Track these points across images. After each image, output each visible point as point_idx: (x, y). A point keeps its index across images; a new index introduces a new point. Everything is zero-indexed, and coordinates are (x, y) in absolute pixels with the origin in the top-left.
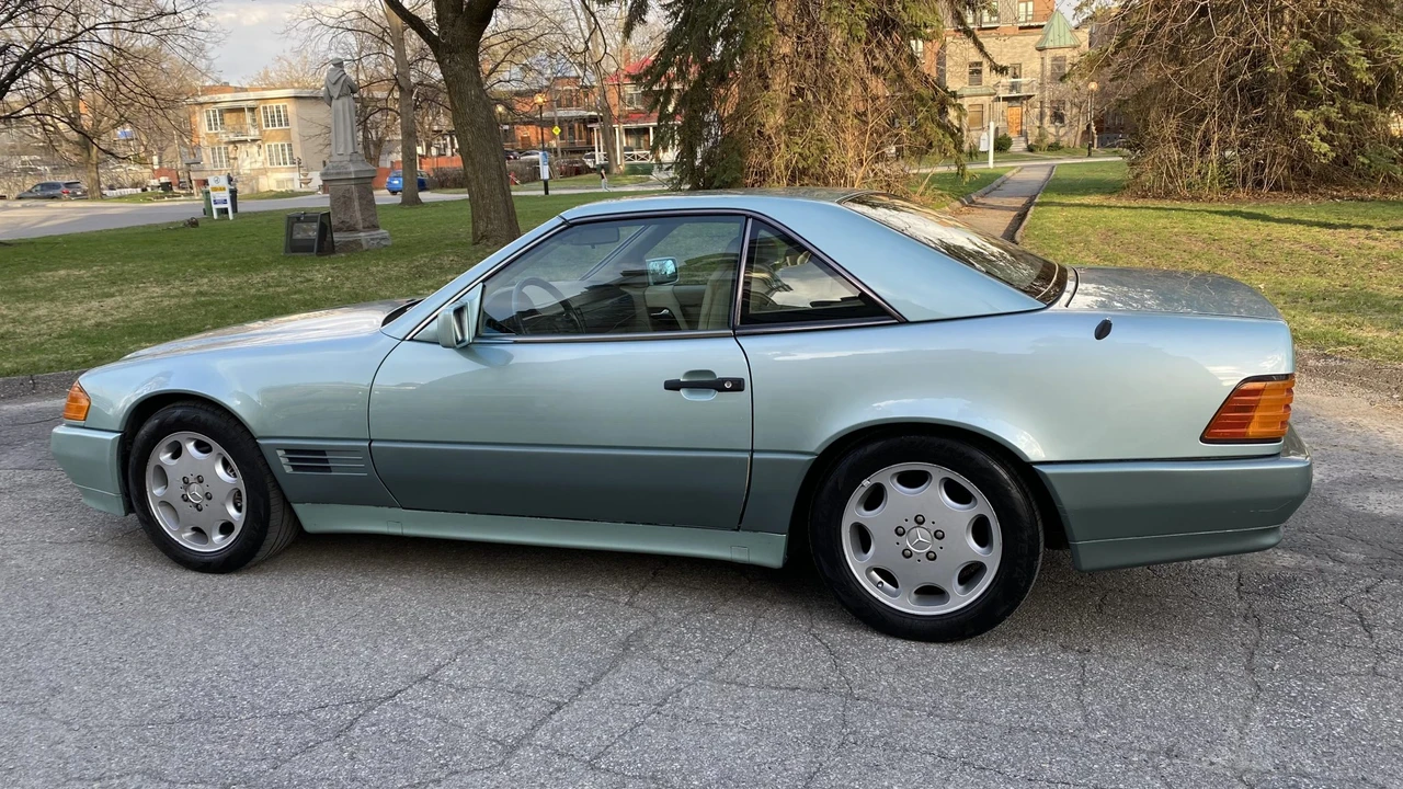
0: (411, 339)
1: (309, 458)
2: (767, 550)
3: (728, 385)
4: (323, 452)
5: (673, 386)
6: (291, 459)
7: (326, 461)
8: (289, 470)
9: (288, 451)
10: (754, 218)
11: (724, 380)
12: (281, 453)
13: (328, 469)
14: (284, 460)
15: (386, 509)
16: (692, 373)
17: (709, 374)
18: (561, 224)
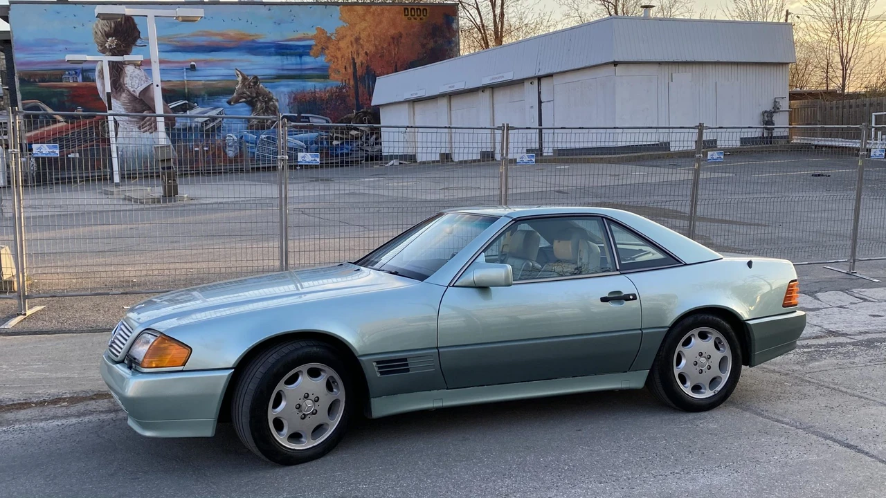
1: (394, 365)
2: (635, 380)
3: (631, 297)
4: (405, 360)
5: (604, 300)
6: (379, 368)
7: (407, 365)
8: (379, 375)
9: (378, 363)
10: (606, 219)
11: (629, 295)
12: (375, 364)
13: (408, 370)
14: (376, 369)
15: (436, 391)
16: (611, 293)
17: (620, 292)
18: (513, 220)
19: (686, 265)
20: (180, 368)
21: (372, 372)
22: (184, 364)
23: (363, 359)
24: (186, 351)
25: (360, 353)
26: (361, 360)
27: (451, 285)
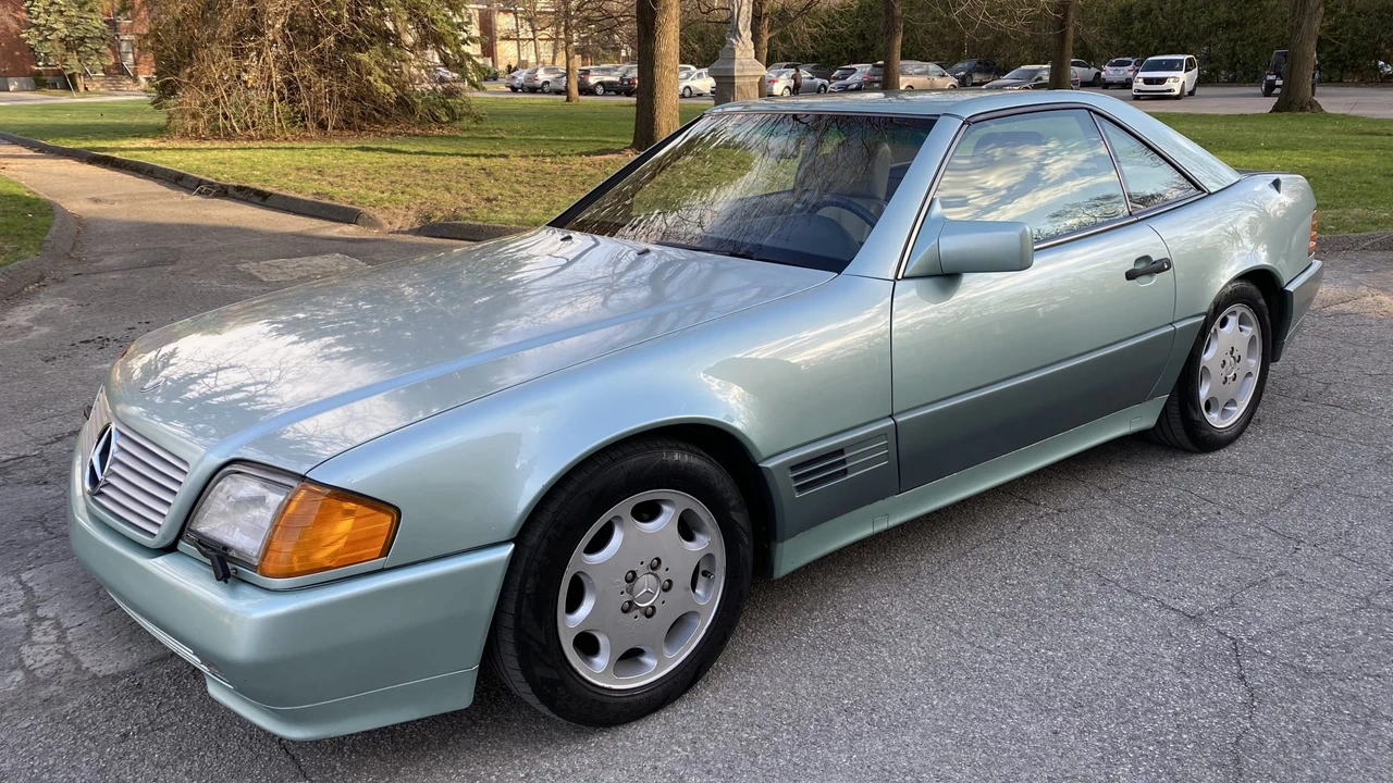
0: (903, 278)
1: (821, 467)
3: (1166, 266)
4: (841, 452)
5: (1131, 275)
6: (797, 479)
7: (843, 462)
8: (796, 493)
9: (794, 468)
10: (1093, 111)
11: (1162, 261)
12: (788, 472)
13: (845, 472)
14: (792, 483)
16: (1138, 261)
17: (1146, 258)
18: (963, 124)
19: (1210, 194)
20: (381, 562)
21: (786, 492)
22: (385, 552)
23: (769, 464)
24: (386, 521)
25: (764, 455)
26: (767, 468)
27: (900, 277)
